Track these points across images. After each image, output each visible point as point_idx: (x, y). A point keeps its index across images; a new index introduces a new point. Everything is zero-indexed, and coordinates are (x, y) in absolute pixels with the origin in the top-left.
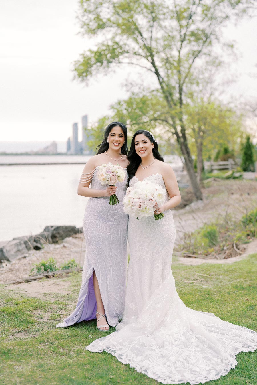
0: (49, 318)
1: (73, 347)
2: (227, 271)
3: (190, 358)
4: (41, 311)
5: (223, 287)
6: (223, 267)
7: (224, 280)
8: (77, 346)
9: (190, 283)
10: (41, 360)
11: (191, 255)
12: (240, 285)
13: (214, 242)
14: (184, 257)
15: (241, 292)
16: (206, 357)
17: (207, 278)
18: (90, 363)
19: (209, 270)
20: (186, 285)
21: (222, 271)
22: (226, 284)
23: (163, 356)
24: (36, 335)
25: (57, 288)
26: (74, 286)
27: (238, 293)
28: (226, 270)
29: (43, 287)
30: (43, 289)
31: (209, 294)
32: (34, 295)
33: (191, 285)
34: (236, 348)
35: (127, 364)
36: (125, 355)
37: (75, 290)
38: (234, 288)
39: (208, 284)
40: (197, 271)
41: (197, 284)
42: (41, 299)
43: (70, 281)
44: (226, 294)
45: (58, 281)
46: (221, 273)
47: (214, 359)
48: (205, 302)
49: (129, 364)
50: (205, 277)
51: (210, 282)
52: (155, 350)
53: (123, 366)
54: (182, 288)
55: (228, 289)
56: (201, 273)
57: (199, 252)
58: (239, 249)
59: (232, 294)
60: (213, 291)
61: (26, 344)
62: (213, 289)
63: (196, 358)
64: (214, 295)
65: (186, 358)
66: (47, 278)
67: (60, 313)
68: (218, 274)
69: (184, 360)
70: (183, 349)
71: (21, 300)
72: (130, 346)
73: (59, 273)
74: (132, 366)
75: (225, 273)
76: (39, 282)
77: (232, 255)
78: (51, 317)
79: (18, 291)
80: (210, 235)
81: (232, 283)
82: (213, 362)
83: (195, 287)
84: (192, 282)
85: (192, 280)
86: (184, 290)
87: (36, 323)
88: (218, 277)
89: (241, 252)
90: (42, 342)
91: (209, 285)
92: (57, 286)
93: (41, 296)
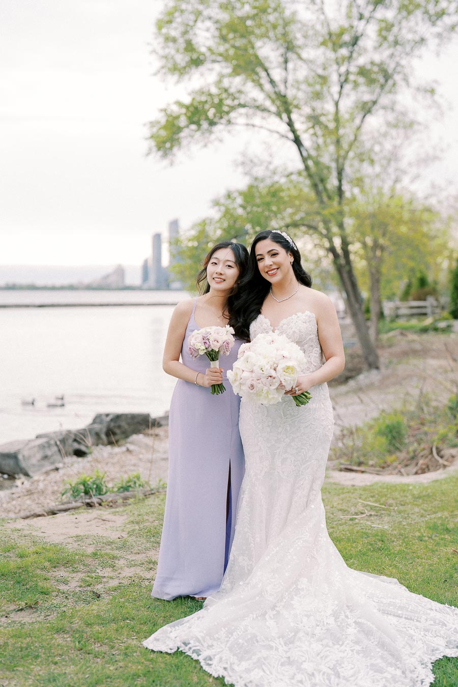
0: (79, 584)
1: (119, 641)
2: (419, 497)
3: (343, 665)
4: (65, 569)
5: (411, 526)
6: (411, 490)
7: (412, 514)
8: (125, 639)
9: (349, 519)
10: (53, 667)
11: (355, 468)
12: (442, 525)
13: (398, 445)
14: (341, 470)
15: (443, 536)
16: (372, 665)
17: (380, 510)
18: (147, 674)
19: (386, 496)
20: (340, 522)
21: (410, 497)
22: (415, 521)
23: (290, 662)
24: (52, 616)
25: (102, 526)
26: (133, 522)
27: (437, 539)
28: (417, 496)
29: (76, 525)
30: (76, 527)
31: (382, 541)
32: (56, 539)
33: (351, 522)
34: (432, 648)
35: (219, 676)
36: (217, 657)
37: (133, 530)
38: (430, 528)
39: (383, 521)
40: (363, 497)
41: (361, 522)
42: (69, 546)
43: (127, 514)
44: (414, 540)
45: (107, 513)
46: (408, 501)
47: (389, 669)
48: (376, 555)
49: (223, 677)
50: (378, 509)
51: (386, 518)
52: (277, 649)
53: (211, 680)
54: (333, 528)
55: (419, 530)
56: (370, 501)
57: (371, 462)
58: (442, 457)
59: (426, 541)
60: (391, 535)
61: (30, 634)
62: (392, 531)
63: (353, 666)
64: (393, 541)
65: (334, 665)
66: (89, 508)
67: (101, 574)
68: (402, 503)
69: (331, 669)
70: (329, 647)
71: (31, 549)
72: (227, 641)
73: (110, 499)
74: (228, 681)
75: (414, 501)
76: (70, 515)
77: (430, 467)
78: (83, 580)
79: (31, 532)
80: (391, 431)
81: (427, 519)
82: (385, 675)
83: (357, 527)
84: (351, 517)
85: (353, 513)
86: (336, 532)
87: (54, 594)
88: (402, 508)
89: (446, 463)
90: (60, 631)
91: (383, 523)
92: (103, 522)
93: (70, 540)
